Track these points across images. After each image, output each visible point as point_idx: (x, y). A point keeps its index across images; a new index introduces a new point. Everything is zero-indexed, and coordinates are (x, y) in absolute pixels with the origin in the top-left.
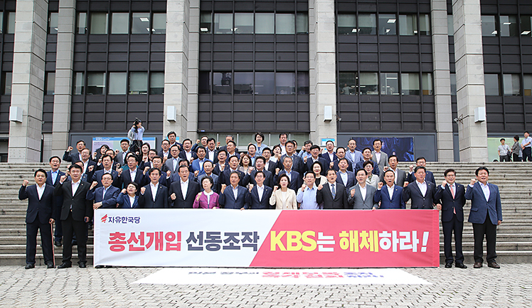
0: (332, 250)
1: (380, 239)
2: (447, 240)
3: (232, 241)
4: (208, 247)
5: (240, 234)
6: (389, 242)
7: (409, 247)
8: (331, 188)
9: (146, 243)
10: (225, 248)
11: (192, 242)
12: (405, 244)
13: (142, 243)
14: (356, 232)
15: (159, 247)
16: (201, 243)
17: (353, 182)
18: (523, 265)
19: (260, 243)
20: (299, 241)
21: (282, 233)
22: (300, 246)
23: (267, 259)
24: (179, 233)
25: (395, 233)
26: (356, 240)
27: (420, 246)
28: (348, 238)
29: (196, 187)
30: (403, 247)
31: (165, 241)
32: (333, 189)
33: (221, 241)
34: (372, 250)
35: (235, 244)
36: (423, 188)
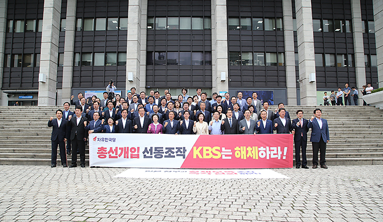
0: (230, 158)
1: (259, 151)
2: (297, 152)
3: (170, 153)
4: (155, 157)
5: (175, 148)
6: (264, 153)
7: (276, 156)
8: (229, 121)
9: (119, 153)
10: (165, 157)
11: (146, 153)
12: (274, 154)
13: (116, 154)
14: (245, 147)
15: (126, 157)
16: (151, 154)
17: (242, 117)
18: (341, 167)
19: (187, 154)
20: (210, 152)
21: (200, 148)
22: (211, 156)
23: (191, 163)
24: (138, 148)
25: (268, 148)
26: (244, 152)
27: (282, 155)
28: (240, 151)
29: (149, 121)
30: (272, 156)
31: (130, 153)
32: (231, 122)
33: (163, 153)
34: (254, 158)
35: (172, 154)
36: (284, 122)
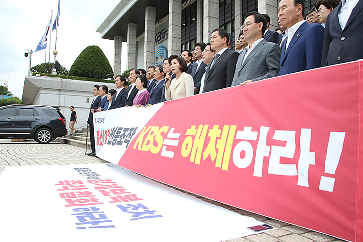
3: (122, 137)
4: (113, 142)
6: (249, 150)
10: (117, 142)
20: (153, 138)
22: (150, 146)
25: (265, 130)
26: (200, 143)
28: (194, 138)
33: (119, 137)
34: (218, 165)
